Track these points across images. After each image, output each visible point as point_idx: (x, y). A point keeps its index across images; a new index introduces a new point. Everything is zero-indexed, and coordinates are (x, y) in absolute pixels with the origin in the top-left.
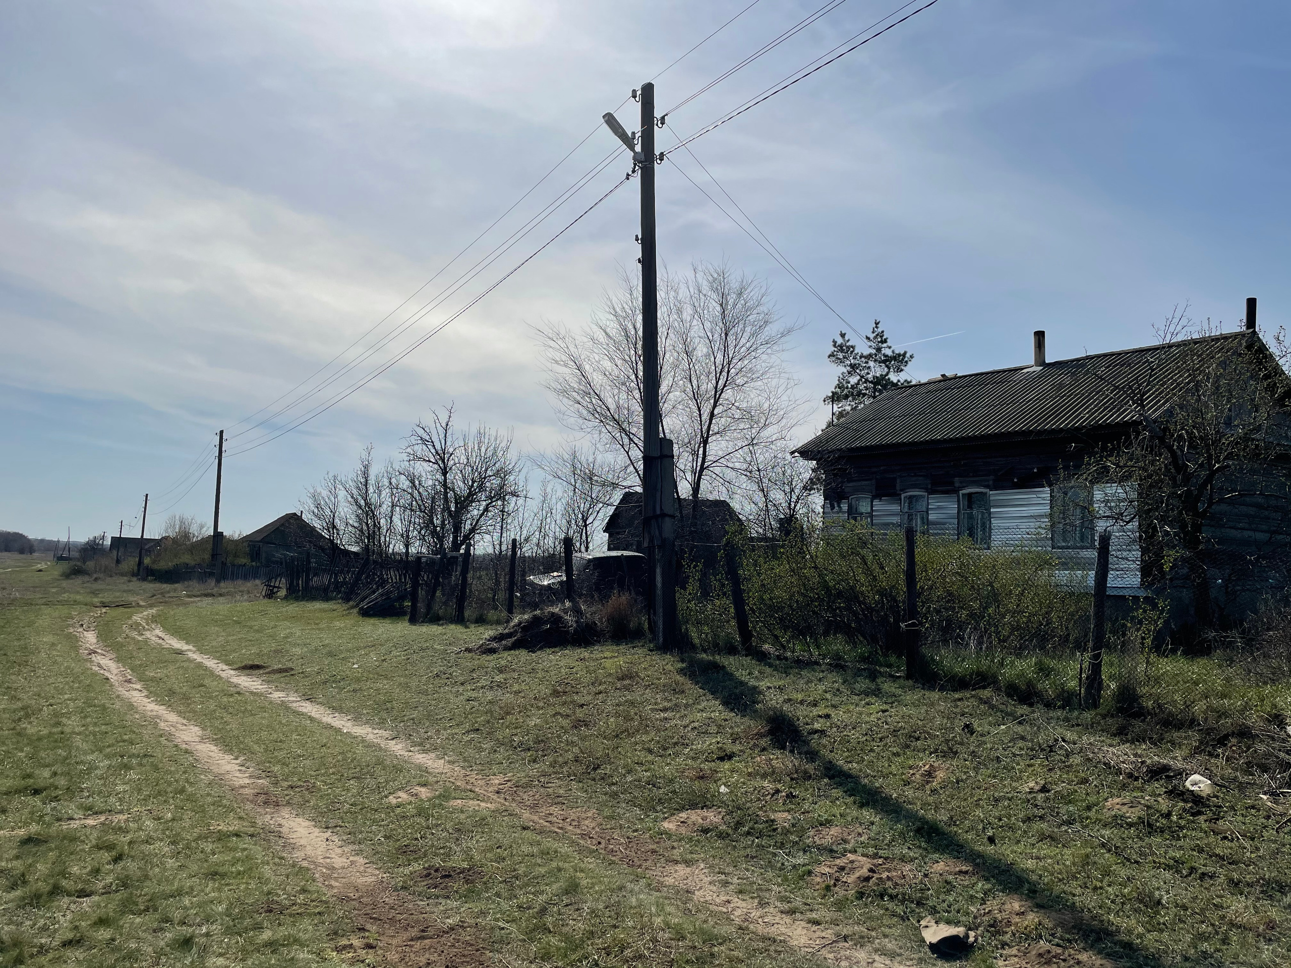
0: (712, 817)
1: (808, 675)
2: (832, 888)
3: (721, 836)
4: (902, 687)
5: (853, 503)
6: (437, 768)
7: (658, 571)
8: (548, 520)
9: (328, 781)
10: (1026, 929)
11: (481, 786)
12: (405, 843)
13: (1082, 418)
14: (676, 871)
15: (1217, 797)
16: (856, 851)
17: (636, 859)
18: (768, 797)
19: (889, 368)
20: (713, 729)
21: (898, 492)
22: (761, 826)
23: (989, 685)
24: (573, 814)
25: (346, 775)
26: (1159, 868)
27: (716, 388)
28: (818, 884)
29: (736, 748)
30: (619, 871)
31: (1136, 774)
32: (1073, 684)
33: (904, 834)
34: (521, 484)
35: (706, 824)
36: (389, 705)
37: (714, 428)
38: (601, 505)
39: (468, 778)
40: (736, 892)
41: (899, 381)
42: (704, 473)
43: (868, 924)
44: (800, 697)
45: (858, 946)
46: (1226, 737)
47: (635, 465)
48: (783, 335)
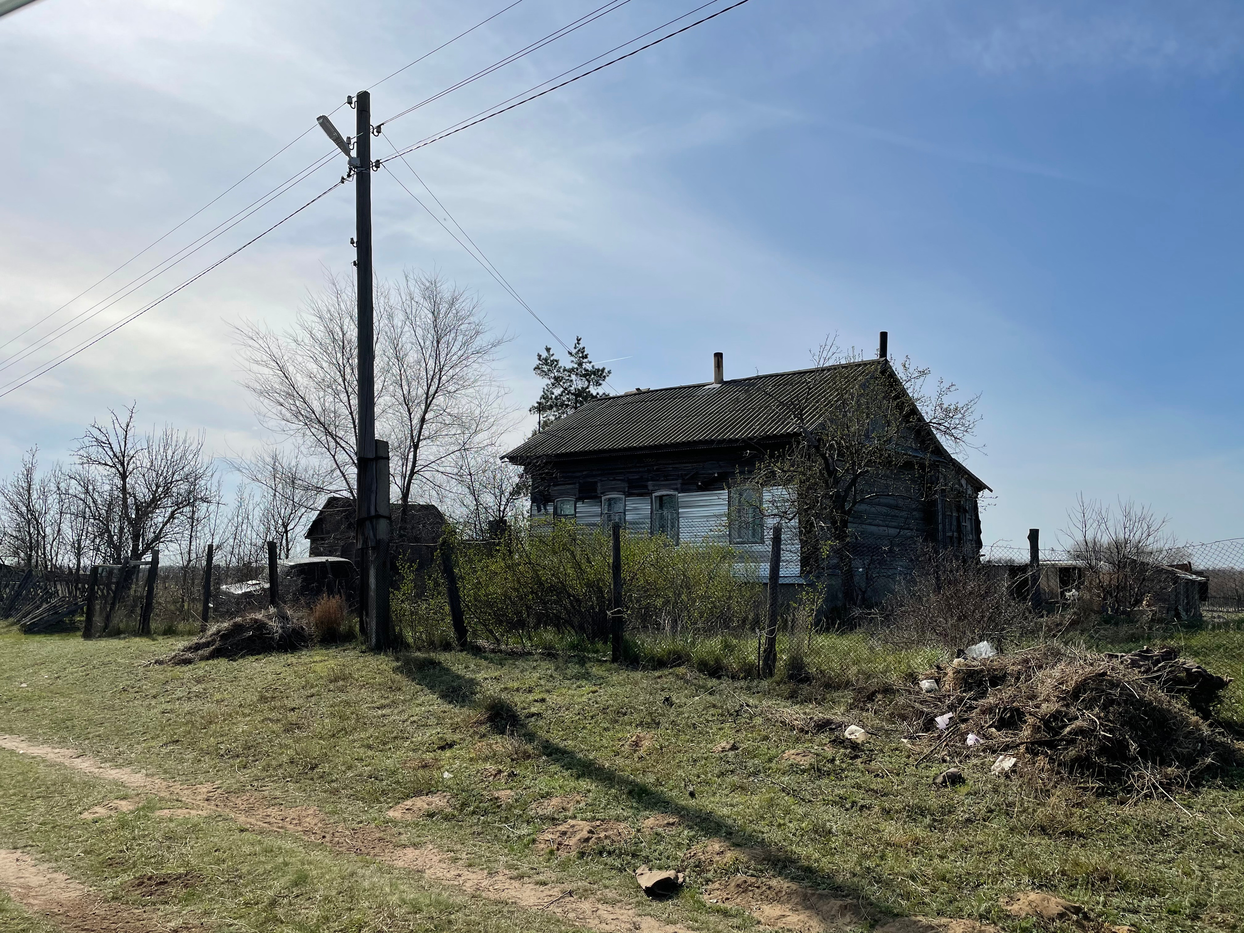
0: (438, 801)
1: (523, 664)
2: (555, 852)
3: (447, 818)
4: (608, 670)
5: (559, 506)
6: (135, 782)
7: (372, 573)
8: (244, 526)
9: (9, 802)
10: (725, 865)
11: (188, 796)
12: (110, 856)
13: (754, 429)
14: (405, 855)
15: (869, 743)
16: (575, 817)
17: (363, 849)
18: (491, 778)
19: (589, 382)
20: (432, 721)
21: (599, 495)
22: (486, 805)
23: (683, 663)
24: (292, 813)
25: (29, 795)
26: (828, 804)
27: (427, 394)
28: (543, 850)
29: (457, 737)
30: (348, 860)
31: (806, 729)
32: (753, 658)
33: (617, 798)
34: (214, 489)
35: (432, 808)
36: (69, 723)
37: (425, 433)
38: (303, 510)
39: (171, 789)
40: (466, 866)
41: (598, 394)
42: (414, 477)
43: (590, 878)
44: (516, 685)
45: (583, 899)
46: (874, 694)
47: (342, 469)
48: (494, 346)
